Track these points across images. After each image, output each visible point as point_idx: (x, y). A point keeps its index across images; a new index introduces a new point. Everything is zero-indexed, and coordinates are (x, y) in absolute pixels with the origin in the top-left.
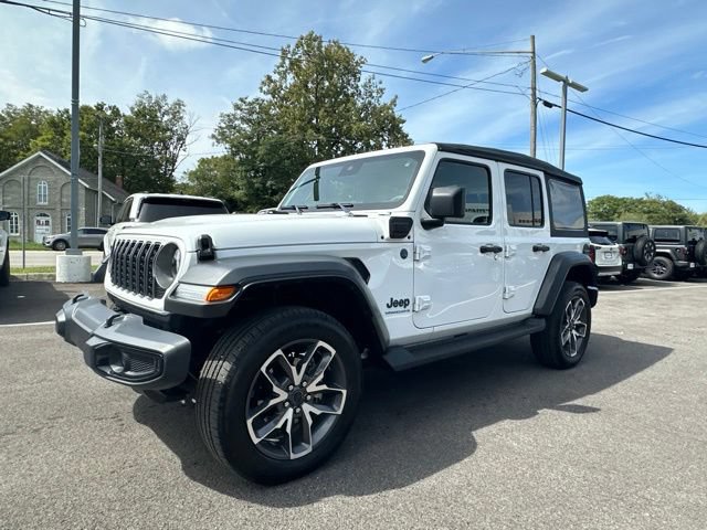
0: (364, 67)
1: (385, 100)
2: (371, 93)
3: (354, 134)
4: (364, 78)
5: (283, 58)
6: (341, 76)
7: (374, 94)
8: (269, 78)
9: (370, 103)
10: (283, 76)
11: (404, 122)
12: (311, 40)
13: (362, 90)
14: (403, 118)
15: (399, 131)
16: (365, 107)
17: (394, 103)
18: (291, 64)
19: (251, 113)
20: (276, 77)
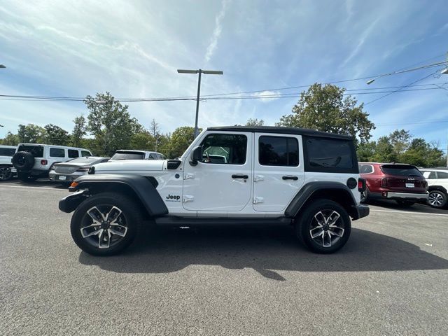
0: (345, 93)
1: (357, 106)
2: (349, 104)
3: (336, 124)
4: (344, 98)
5: (302, 97)
6: (331, 99)
7: (351, 104)
8: (296, 106)
9: (348, 109)
10: (302, 104)
11: (368, 115)
12: (316, 87)
13: (344, 104)
14: (367, 113)
15: (365, 120)
16: (345, 111)
17: (361, 107)
18: (306, 99)
19: (287, 121)
20: (299, 105)
